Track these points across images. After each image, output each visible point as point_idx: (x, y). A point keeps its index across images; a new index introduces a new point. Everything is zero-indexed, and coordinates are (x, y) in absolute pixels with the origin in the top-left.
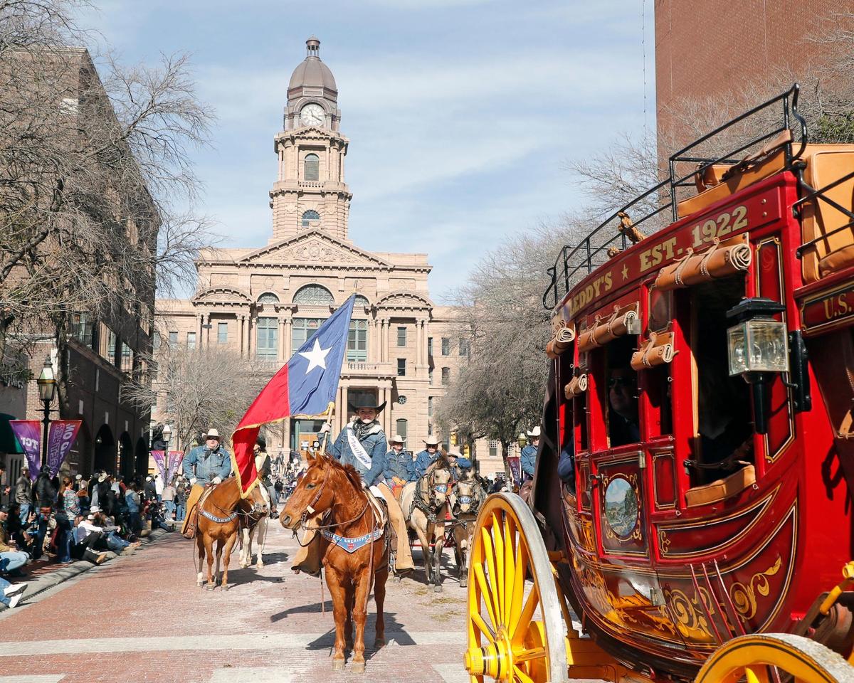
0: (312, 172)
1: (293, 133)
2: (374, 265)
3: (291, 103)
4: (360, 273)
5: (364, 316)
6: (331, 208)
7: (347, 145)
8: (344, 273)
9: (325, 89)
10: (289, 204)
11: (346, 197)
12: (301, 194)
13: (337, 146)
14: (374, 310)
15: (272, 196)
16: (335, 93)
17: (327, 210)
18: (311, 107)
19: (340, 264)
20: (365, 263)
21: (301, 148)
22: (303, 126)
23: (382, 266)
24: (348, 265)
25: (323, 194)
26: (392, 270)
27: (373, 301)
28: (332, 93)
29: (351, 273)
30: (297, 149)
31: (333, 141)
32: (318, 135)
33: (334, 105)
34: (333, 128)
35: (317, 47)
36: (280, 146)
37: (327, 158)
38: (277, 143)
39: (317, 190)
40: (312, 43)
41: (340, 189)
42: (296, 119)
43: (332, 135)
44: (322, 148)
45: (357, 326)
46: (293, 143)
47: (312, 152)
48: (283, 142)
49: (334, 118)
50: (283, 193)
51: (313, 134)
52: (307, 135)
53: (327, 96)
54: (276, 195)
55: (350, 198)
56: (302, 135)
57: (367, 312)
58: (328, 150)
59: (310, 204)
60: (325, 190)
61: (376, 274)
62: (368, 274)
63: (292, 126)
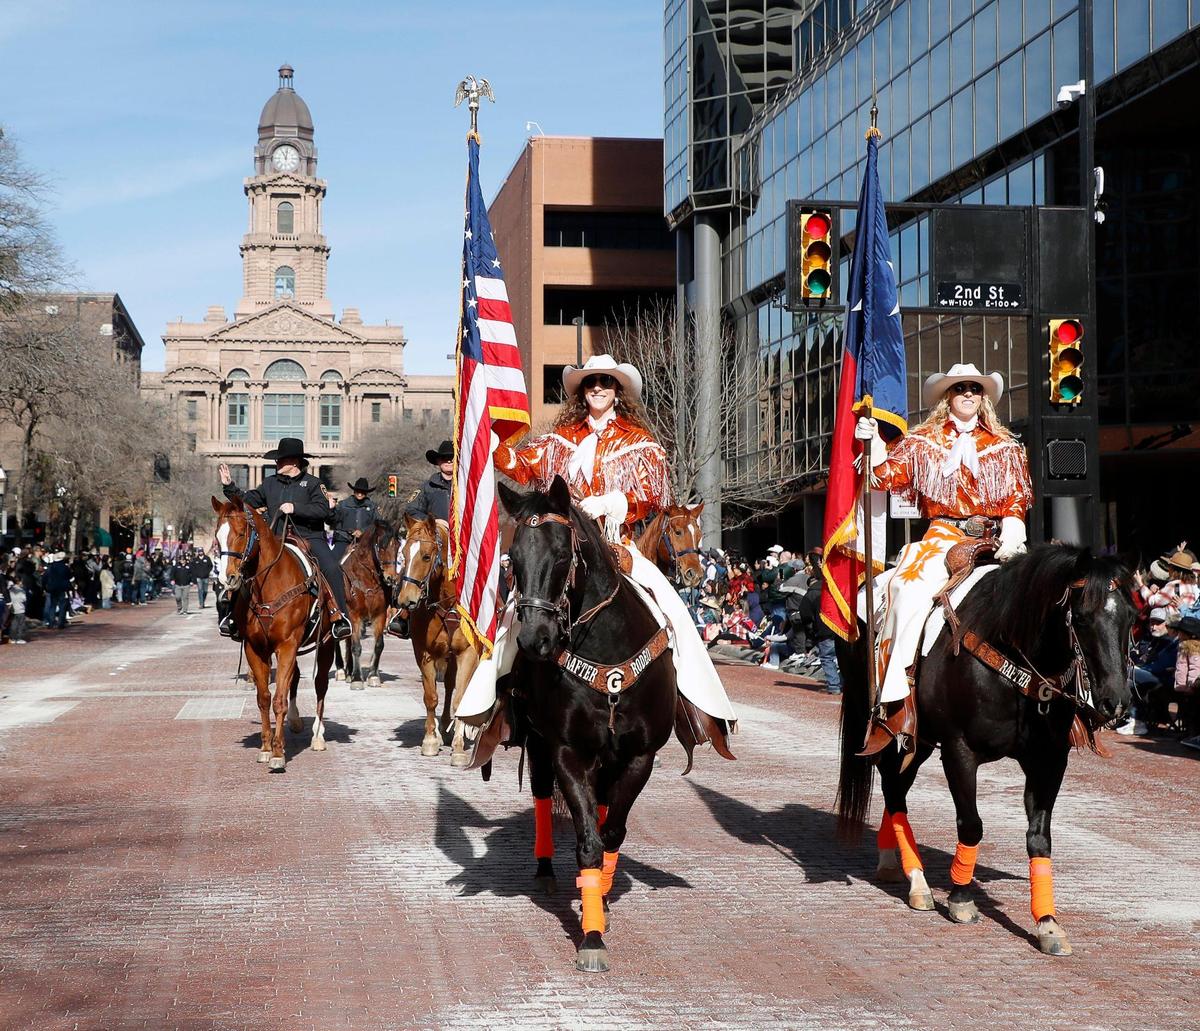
0: (286, 223)
1: (263, 180)
2: (347, 338)
3: (263, 143)
4: (333, 347)
5: (337, 391)
6: (307, 264)
7: (324, 192)
8: (316, 347)
9: (300, 128)
10: (262, 261)
11: (323, 251)
12: (273, 248)
13: (313, 192)
14: (347, 386)
15: (242, 249)
16: (311, 131)
17: (303, 266)
18: (284, 149)
19: (311, 338)
20: (339, 337)
21: (274, 195)
22: (276, 171)
23: (355, 340)
24: (321, 339)
25: (298, 249)
26: (365, 343)
27: (346, 378)
28: (307, 131)
29: (324, 347)
30: (269, 197)
31: (308, 188)
32: (292, 183)
33: (309, 144)
34: (309, 173)
35: (291, 76)
36: (250, 192)
37: (303, 207)
38: (246, 190)
39: (292, 243)
40: (286, 73)
41: (317, 243)
42: (267, 164)
43: (308, 181)
44: (297, 196)
45: (330, 403)
46: (264, 190)
47: (286, 200)
48: (253, 188)
49: (309, 160)
50: (254, 248)
51: (286, 181)
52: (279, 182)
53: (303, 135)
54: (247, 249)
55: (328, 251)
56: (273, 183)
57: (340, 387)
58: (303, 198)
59: (285, 258)
60: (299, 243)
61: (349, 348)
62: (341, 347)
63: (263, 172)
